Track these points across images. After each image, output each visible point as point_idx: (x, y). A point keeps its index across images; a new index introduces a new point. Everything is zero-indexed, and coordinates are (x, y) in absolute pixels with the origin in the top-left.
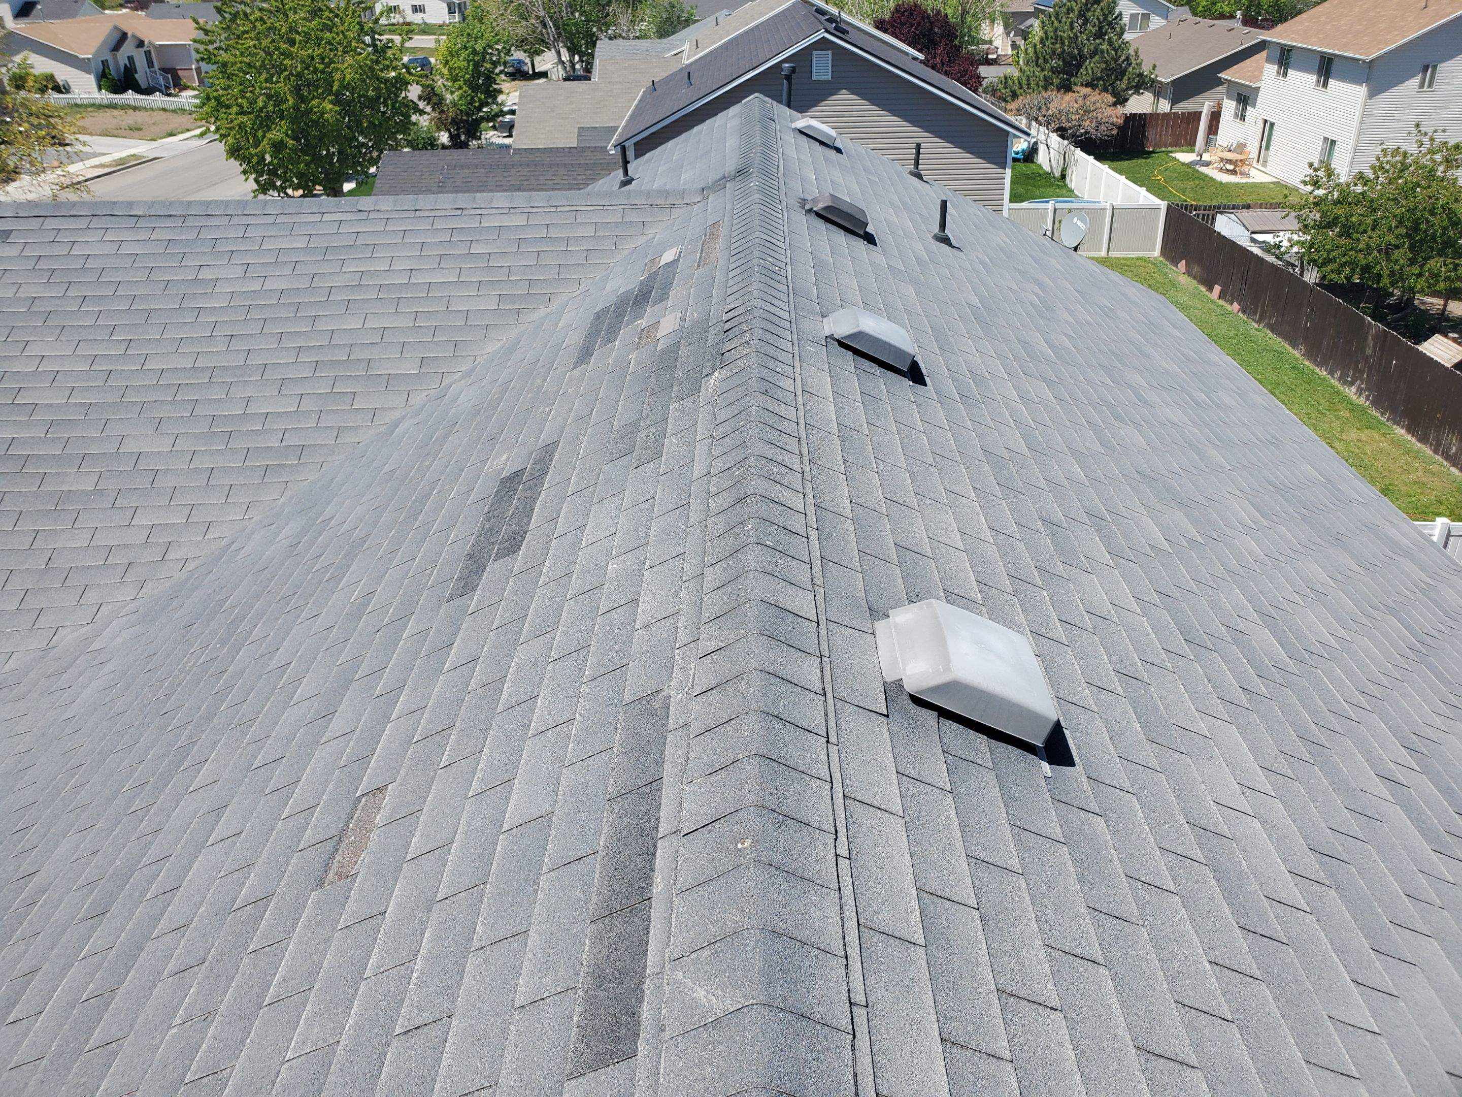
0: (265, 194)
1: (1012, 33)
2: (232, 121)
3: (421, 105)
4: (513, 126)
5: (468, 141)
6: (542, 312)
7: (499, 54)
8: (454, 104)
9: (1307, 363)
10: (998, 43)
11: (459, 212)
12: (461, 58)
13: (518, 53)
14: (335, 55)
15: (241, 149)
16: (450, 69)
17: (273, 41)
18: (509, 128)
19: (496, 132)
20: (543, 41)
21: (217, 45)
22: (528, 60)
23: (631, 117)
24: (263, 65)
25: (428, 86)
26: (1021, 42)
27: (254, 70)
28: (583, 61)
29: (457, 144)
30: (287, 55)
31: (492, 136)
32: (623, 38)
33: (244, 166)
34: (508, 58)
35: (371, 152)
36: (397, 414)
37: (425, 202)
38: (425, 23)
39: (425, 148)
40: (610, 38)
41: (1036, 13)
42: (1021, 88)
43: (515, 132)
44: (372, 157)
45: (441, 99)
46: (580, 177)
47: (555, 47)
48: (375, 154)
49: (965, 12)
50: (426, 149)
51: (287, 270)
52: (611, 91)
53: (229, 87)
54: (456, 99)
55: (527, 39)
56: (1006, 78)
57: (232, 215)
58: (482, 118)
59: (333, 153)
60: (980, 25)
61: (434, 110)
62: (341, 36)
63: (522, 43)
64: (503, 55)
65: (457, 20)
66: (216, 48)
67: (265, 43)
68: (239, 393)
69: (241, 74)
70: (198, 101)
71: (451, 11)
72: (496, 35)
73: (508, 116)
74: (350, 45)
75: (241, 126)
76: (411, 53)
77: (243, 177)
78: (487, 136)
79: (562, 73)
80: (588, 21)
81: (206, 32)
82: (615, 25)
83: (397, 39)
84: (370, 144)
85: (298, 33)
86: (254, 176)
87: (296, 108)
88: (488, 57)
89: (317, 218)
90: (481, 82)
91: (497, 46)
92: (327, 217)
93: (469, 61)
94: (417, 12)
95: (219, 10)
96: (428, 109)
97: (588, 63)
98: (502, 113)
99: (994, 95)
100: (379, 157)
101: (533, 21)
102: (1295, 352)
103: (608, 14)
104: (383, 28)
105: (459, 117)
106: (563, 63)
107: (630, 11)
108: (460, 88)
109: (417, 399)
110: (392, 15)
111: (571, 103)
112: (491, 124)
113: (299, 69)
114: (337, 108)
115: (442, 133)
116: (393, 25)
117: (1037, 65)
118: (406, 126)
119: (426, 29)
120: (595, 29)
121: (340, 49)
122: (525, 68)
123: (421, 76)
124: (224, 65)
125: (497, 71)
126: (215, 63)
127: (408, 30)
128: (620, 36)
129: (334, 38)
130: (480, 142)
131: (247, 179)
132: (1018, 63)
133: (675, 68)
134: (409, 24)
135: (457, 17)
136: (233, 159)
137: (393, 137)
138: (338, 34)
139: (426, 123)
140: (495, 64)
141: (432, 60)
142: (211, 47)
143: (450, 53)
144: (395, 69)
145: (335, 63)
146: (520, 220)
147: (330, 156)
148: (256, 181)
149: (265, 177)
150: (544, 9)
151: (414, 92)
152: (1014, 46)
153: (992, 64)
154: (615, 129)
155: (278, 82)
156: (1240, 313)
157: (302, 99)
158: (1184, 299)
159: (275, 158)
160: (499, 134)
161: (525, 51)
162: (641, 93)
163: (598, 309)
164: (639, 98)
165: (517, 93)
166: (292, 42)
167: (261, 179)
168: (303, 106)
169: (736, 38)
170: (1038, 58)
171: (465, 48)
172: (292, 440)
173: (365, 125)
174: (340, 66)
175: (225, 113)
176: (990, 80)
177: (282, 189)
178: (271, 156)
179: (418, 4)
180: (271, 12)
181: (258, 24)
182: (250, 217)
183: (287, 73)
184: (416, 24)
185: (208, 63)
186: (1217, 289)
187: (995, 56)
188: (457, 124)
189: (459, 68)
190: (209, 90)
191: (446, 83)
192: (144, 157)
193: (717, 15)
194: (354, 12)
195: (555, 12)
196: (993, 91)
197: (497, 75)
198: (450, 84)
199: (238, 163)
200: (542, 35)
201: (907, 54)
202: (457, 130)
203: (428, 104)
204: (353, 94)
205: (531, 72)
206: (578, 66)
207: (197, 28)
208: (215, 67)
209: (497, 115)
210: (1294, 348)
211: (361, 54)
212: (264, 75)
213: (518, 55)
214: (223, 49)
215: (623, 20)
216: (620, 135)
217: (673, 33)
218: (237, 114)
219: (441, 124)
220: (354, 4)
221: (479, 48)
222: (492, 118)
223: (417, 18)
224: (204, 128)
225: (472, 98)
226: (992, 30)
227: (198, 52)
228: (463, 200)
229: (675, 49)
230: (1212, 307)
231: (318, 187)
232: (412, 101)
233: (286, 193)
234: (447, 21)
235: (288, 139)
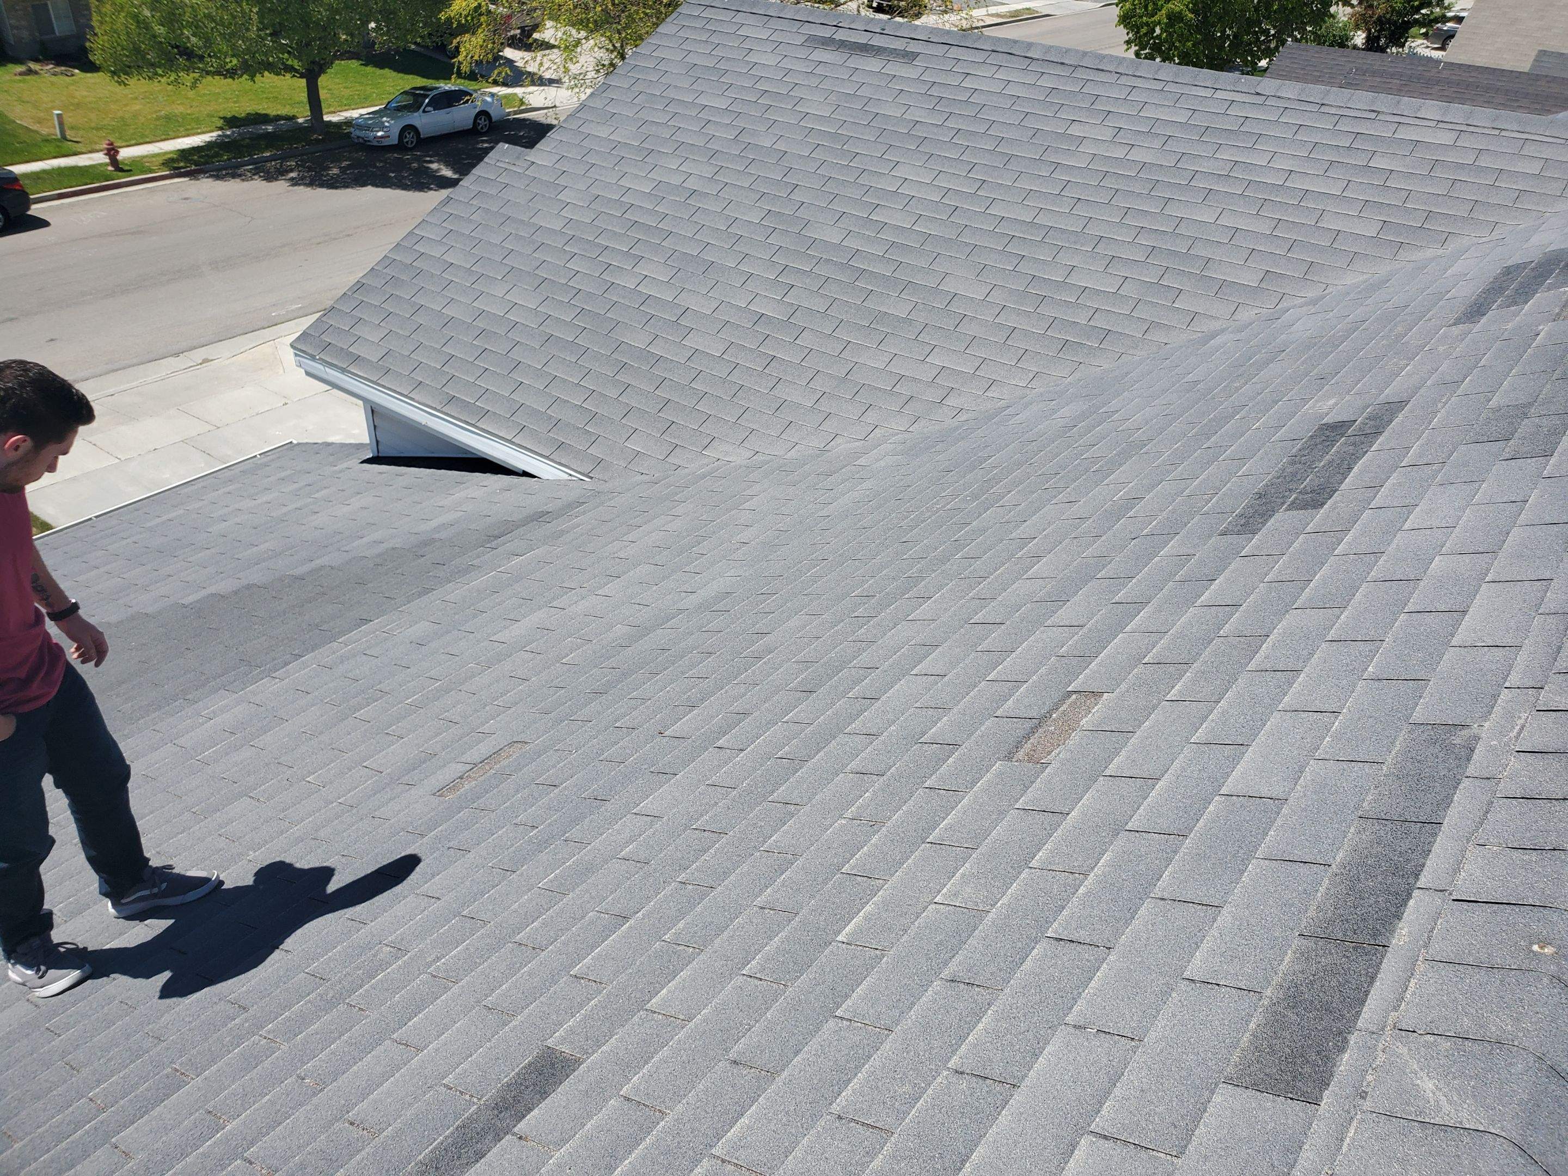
4: (1453, 36)
5: (1387, 47)
6: (1429, 253)
15: (1135, 16)
19: (1425, 41)
29: (1372, 48)
31: (1419, 46)
33: (1131, 35)
35: (1269, 42)
36: (1216, 325)
39: (1333, 46)
43: (1452, 44)
44: (1268, 47)
48: (1274, 45)
50: (1334, 48)
58: (1416, 22)
59: (1229, 35)
68: (1066, 259)
73: (1451, 24)
77: (1126, 46)
78: (1413, 45)
84: (1272, 32)
86: (1137, 47)
89: (1208, 93)
92: (1219, 94)
100: (1277, 48)
105: (1388, 16)
109: (1245, 315)
111: (1541, 19)
112: (1423, 30)
115: (1359, 33)
118: (1321, 16)
130: (1401, 50)
131: (1128, 49)
136: (1122, 26)
137: (1301, 27)
139: (1346, 18)
146: (1446, 138)
147: (1224, 37)
148: (1137, 53)
149: (1147, 51)
159: (1166, 31)
160: (1430, 44)
163: (1510, 263)
167: (1142, 52)
172: (1099, 322)
173: (1275, 7)
178: (1161, 29)
182: (1139, 80)
188: (1382, 24)
192: (1037, 12)
199: (1126, 31)
202: (1379, 31)
209: (1436, 20)
219: (1360, 22)
222: (1429, 22)
228: (1384, 102)
235: (1187, 12)
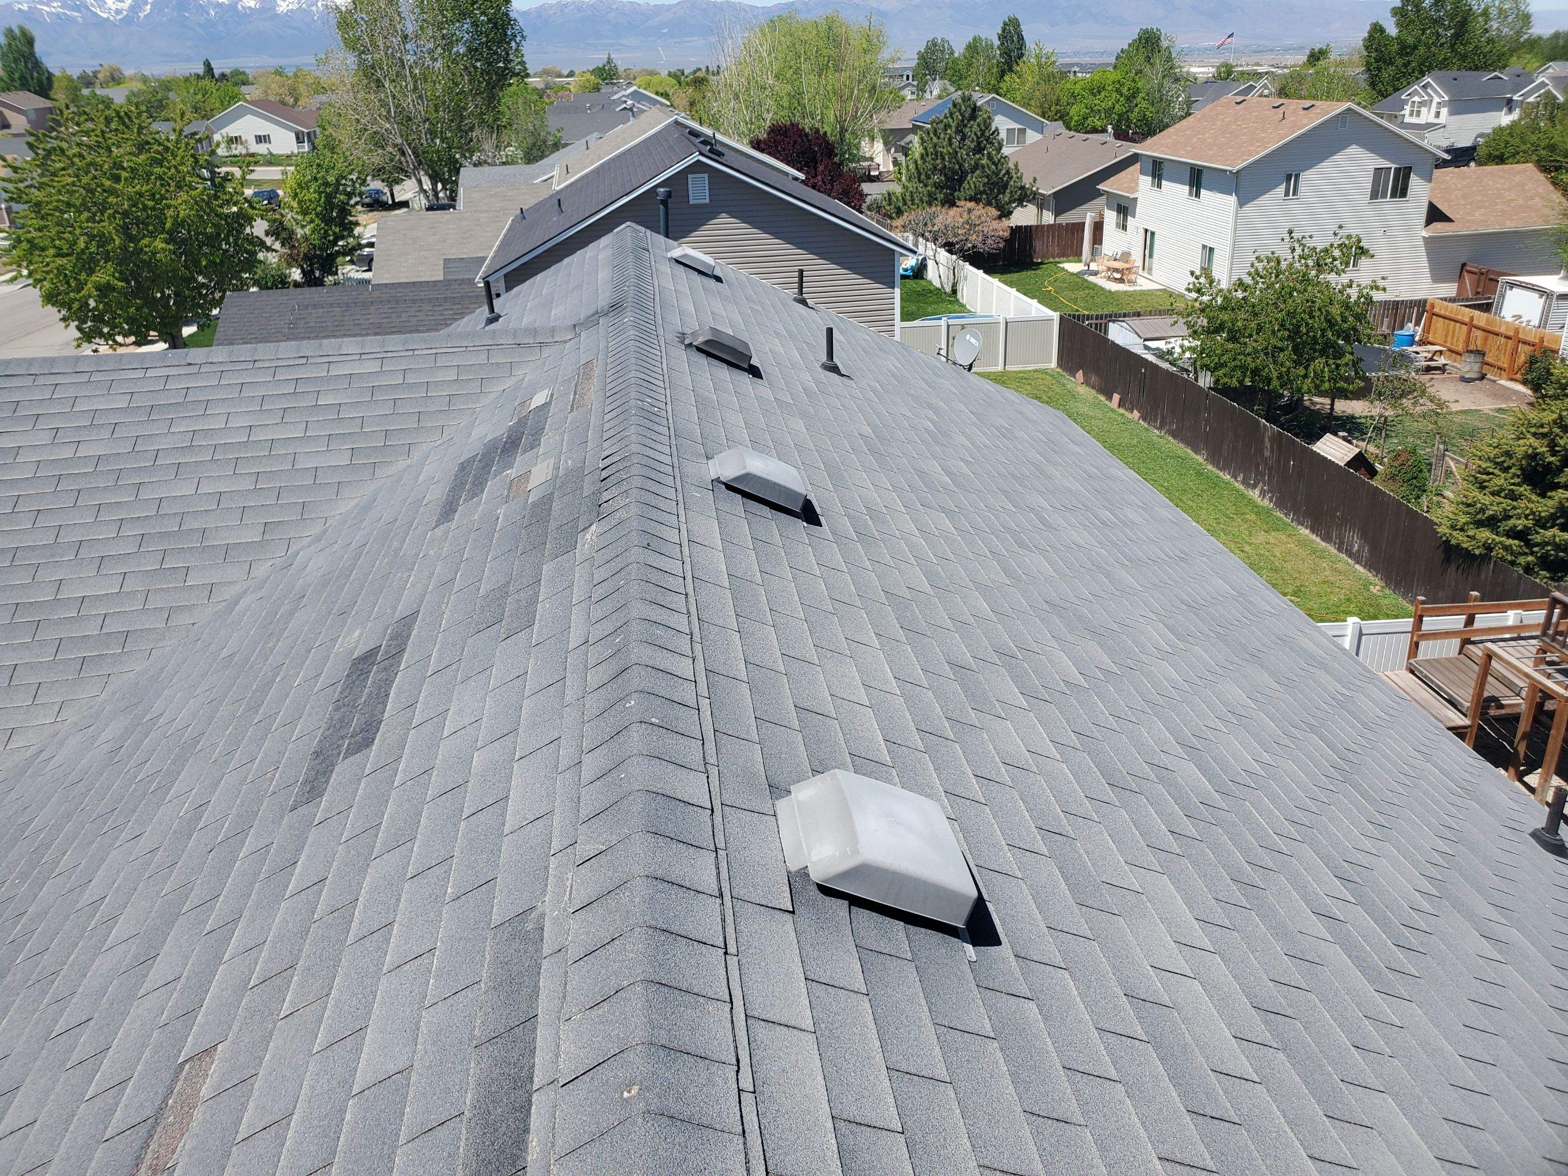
0: (90, 342)
1: (893, 150)
2: (48, 265)
3: (269, 241)
4: (372, 260)
5: (323, 277)
6: (401, 465)
7: (353, 185)
8: (306, 238)
9: (1210, 467)
10: (879, 159)
11: (304, 361)
12: (312, 191)
13: (375, 182)
14: (167, 191)
15: (59, 294)
16: (300, 202)
17: (95, 177)
18: (368, 262)
19: (354, 267)
20: (402, 170)
21: (29, 182)
22: (386, 190)
23: (500, 247)
24: (84, 204)
25: (275, 221)
26: (901, 158)
27: (72, 209)
28: (446, 189)
29: (311, 281)
30: (112, 192)
31: (349, 271)
32: (489, 164)
33: (63, 312)
34: (363, 189)
35: (212, 293)
36: (237, 589)
37: (265, 351)
38: (271, 154)
39: (274, 286)
40: (475, 165)
41: (914, 130)
42: (905, 204)
43: (374, 265)
44: (214, 298)
45: (292, 233)
46: (447, 312)
47: (415, 175)
48: (218, 295)
49: (843, 131)
50: (277, 288)
51: (105, 434)
52: (478, 220)
53: (46, 227)
54: (308, 233)
55: (384, 168)
56: (889, 194)
57: (36, 375)
58: (338, 253)
59: (169, 295)
60: (859, 143)
61: (283, 245)
62: (173, 170)
63: (378, 172)
64: (358, 186)
65: (306, 149)
66: (27, 187)
67: (85, 180)
68: (47, 575)
69: (57, 214)
70: (7, 243)
71: (299, 140)
72: (350, 165)
73: (367, 249)
74: (184, 180)
75: (60, 269)
76: (256, 186)
77: (63, 324)
78: (344, 271)
79: (424, 202)
80: (450, 148)
81: (15, 169)
82: (479, 151)
83: (237, 172)
84: (211, 284)
85: (124, 169)
86: (76, 323)
87: (124, 248)
88: (341, 188)
89: (140, 374)
90: (334, 214)
91: (351, 177)
92: (151, 373)
93: (320, 193)
94: (261, 142)
95: (30, 146)
96: (277, 246)
97: (452, 191)
98: (360, 247)
99: (878, 212)
100: (222, 298)
101: (390, 149)
102: (1198, 457)
103: (471, 140)
104: (224, 160)
105: (312, 252)
106: (425, 192)
107: (494, 136)
108: (312, 221)
109: (261, 571)
110: (234, 146)
111: (435, 234)
112: (348, 258)
113: (126, 207)
114: (171, 247)
115: (294, 269)
116: (235, 156)
117: (920, 181)
118: (251, 263)
119: (272, 160)
120: (458, 156)
121: (173, 184)
122: (384, 198)
123: (266, 211)
124: (38, 204)
125: (352, 202)
126: (26, 202)
127: (251, 160)
128: (485, 162)
129: (165, 174)
130: (336, 277)
131: (67, 327)
132: (900, 180)
133: (544, 195)
134: (253, 155)
135: (306, 147)
136: (50, 305)
137: (237, 275)
138: (169, 169)
139: (276, 260)
140: (350, 195)
141: (280, 192)
142: (21, 186)
143: (299, 185)
144: (235, 204)
145: (167, 199)
146: (373, 367)
147: (165, 298)
148: (79, 328)
149: (89, 324)
150: (402, 136)
151: (259, 228)
152: (896, 163)
153: (874, 181)
154: (484, 259)
155: (102, 221)
156: (1141, 421)
157: (131, 238)
158: (1084, 409)
159: (101, 302)
160: (358, 268)
161: (383, 181)
162: (509, 222)
163: (462, 459)
164: (507, 226)
165: (375, 225)
166: (117, 179)
167: (84, 326)
168: (132, 245)
169: (608, 162)
170: (919, 174)
171: (316, 179)
172: (113, 626)
173: (204, 263)
174: (172, 202)
175: (40, 256)
176: (874, 197)
177: (109, 337)
178: (96, 301)
179: (262, 134)
180: (90, 147)
181: (76, 160)
182: (59, 376)
183: (111, 211)
184: (261, 155)
185: (18, 202)
186: (1116, 397)
187: (877, 173)
188: (310, 259)
189: (310, 201)
190: (20, 232)
191: (296, 217)
193: (587, 138)
194: (187, 144)
195: (414, 140)
196: (876, 208)
197: (353, 206)
198: (300, 217)
199: (56, 309)
200: (401, 163)
201: (787, 174)
202: (310, 265)
203: (277, 239)
204: (189, 232)
205: (390, 202)
206: (441, 195)
207: (4, 166)
208: (26, 206)
209: (354, 249)
210: (1196, 453)
211: (197, 189)
212: (86, 215)
213: (376, 184)
214: (35, 187)
215: (488, 146)
216: (489, 267)
217: (542, 158)
218: (54, 256)
219: (291, 260)
220: (186, 137)
221: (331, 179)
222: (349, 251)
223: (262, 149)
224: (14, 273)
225: (326, 232)
226: (872, 147)
227: (6, 191)
228: (308, 347)
229: (544, 174)
230: (1113, 416)
231: (152, 333)
232: (257, 237)
233: (114, 341)
234: (296, 151)
235: (116, 282)
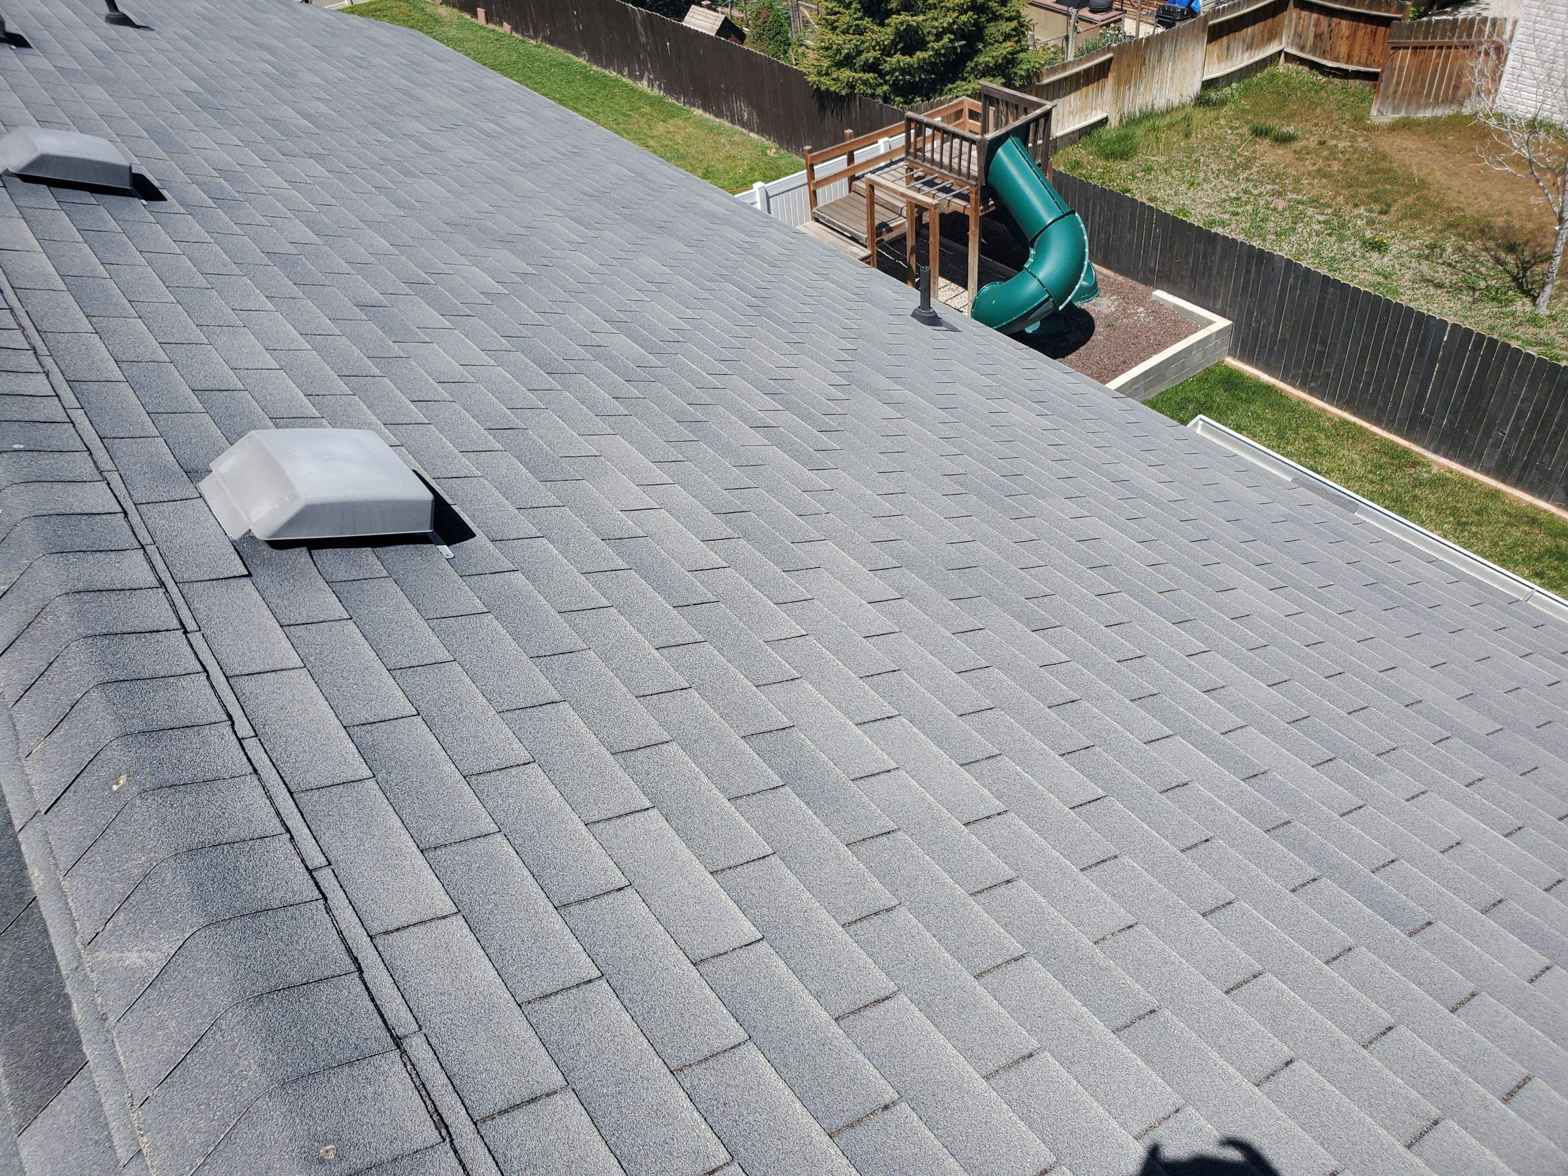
9: (595, 68)
102: (580, 60)
156: (514, 34)
158: (452, 33)
186: (481, 12)
210: (577, 55)
230: (484, 34)
